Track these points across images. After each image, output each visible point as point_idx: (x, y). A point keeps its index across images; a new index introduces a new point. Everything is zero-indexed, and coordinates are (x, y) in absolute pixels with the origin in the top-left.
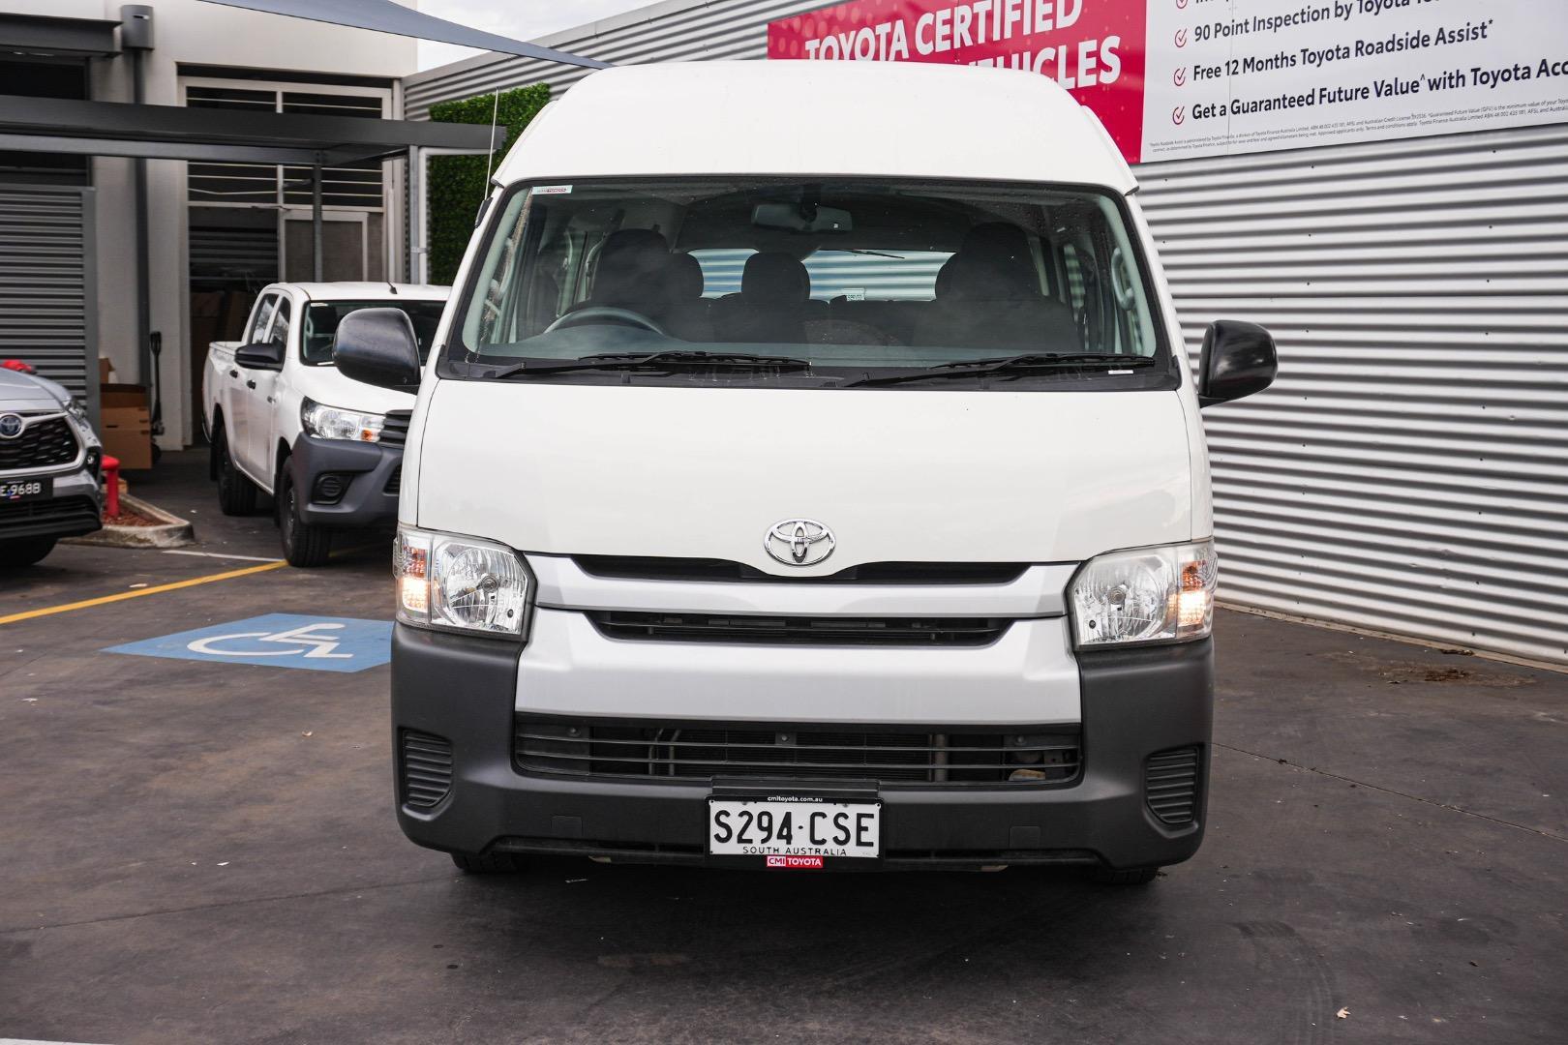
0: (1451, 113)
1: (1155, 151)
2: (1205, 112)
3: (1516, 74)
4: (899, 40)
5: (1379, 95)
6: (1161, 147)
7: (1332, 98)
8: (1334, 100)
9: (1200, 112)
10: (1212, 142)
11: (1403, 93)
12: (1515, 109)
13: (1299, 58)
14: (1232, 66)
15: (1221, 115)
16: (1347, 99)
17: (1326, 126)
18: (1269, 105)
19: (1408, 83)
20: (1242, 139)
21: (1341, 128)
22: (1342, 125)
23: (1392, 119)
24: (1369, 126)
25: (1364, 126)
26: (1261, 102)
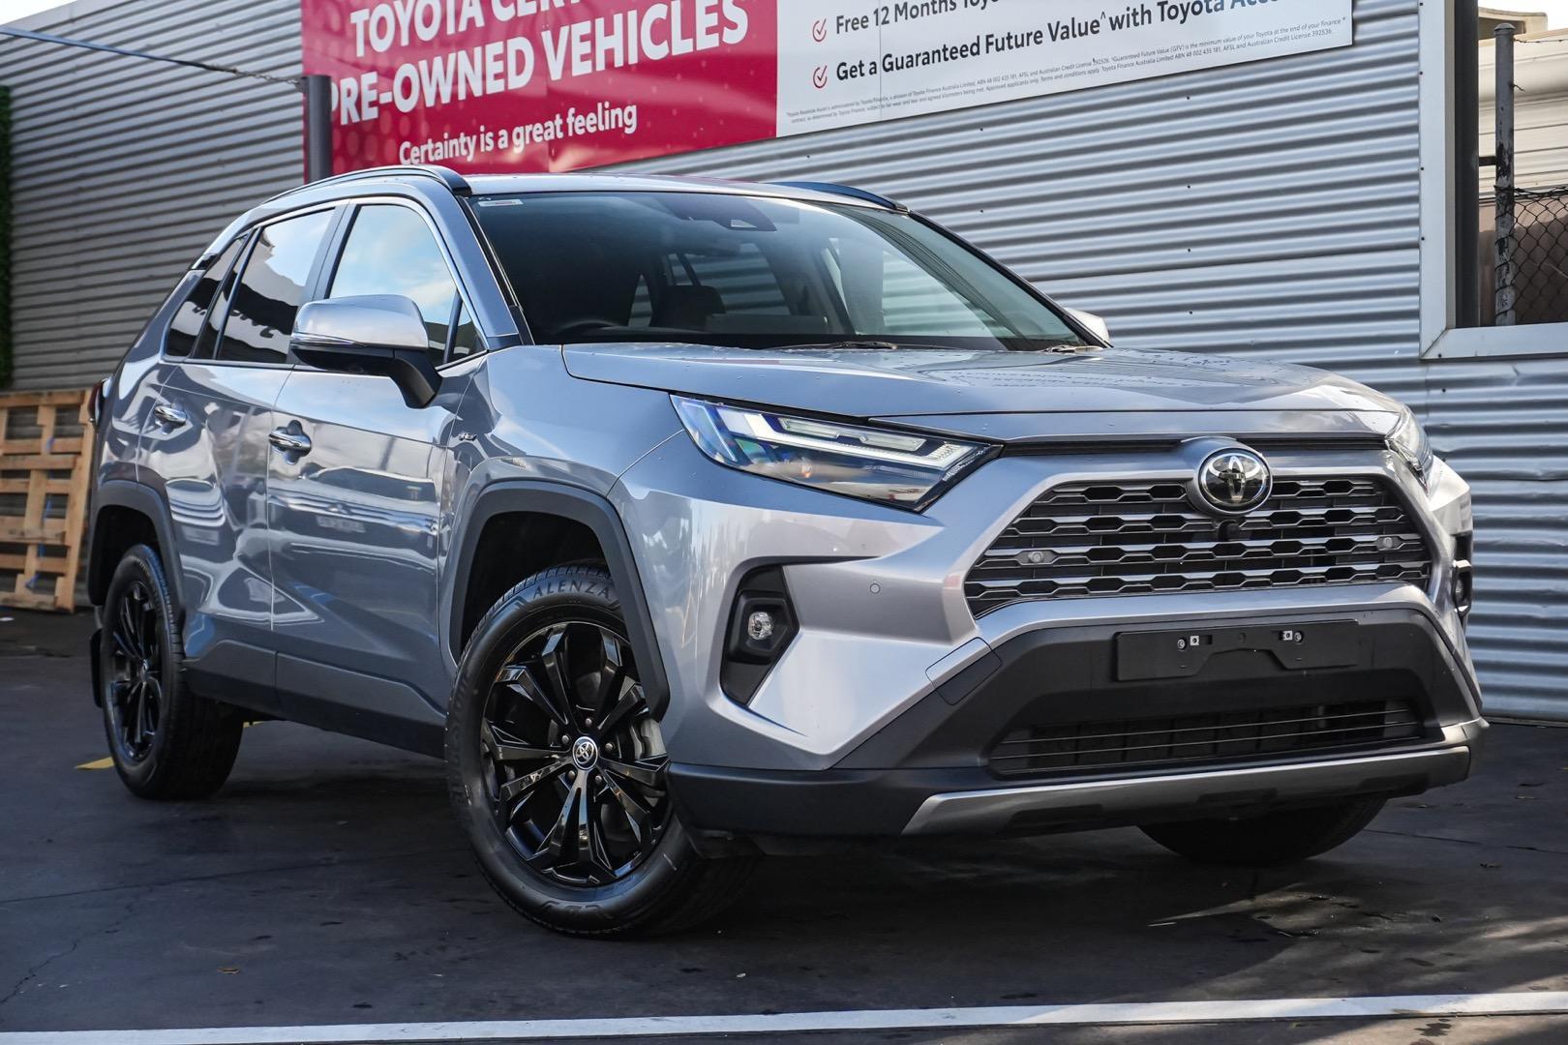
0: (1138, 56)
1: (794, 121)
2: (851, 71)
3: (1207, 6)
4: (471, 5)
5: (1054, 38)
6: (801, 117)
7: (1000, 46)
8: (1003, 48)
9: (845, 72)
10: (861, 106)
11: (1081, 34)
12: (1208, 47)
14: (882, 15)
15: (871, 73)
16: (1017, 46)
17: (996, 80)
18: (928, 58)
19: (1086, 23)
20: (897, 101)
21: (1012, 81)
22: (1013, 76)
23: (1072, 67)
24: (1045, 75)
25: (1038, 77)
26: (918, 56)
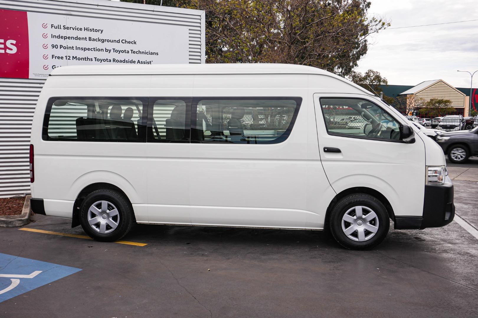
1: (36, 76)
13: (94, 59)
14: (68, 58)
